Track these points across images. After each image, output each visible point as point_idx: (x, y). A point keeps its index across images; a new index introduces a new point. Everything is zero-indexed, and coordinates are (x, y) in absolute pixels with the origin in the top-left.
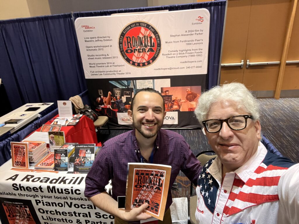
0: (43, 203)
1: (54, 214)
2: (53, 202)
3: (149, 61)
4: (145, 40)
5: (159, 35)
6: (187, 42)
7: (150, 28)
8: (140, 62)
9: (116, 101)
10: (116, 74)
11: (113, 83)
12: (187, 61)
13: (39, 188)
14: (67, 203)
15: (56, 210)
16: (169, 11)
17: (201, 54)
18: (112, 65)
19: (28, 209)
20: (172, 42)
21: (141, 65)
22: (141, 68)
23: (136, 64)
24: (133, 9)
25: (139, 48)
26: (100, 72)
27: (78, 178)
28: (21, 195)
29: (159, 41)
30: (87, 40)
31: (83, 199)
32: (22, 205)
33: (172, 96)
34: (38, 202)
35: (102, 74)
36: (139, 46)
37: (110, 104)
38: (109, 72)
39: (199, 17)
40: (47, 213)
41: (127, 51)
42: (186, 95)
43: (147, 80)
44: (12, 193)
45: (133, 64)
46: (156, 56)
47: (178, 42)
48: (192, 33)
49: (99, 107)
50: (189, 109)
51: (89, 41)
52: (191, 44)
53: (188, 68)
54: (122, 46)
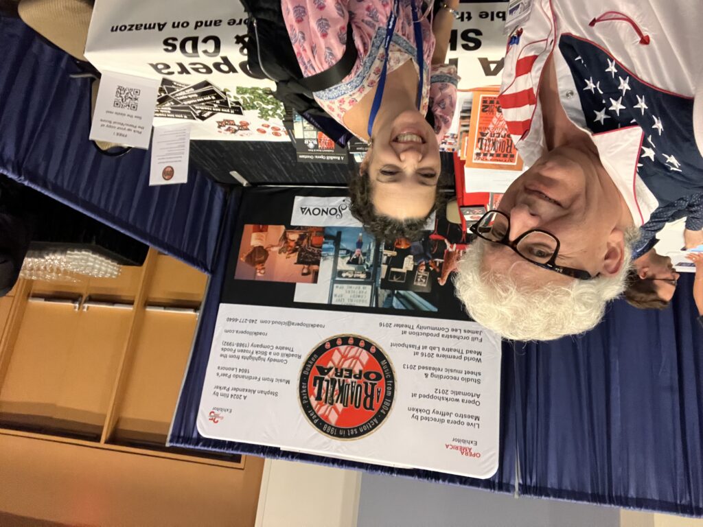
3: (332, 347)
5: (299, 400)
6: (247, 374)
8: (352, 348)
9: (429, 259)
10: (415, 327)
11: (426, 306)
12: (254, 335)
16: (279, 448)
17: (224, 347)
18: (421, 351)
20: (277, 380)
21: (351, 341)
22: (354, 333)
23: (362, 344)
26: (455, 337)
28: (462, 17)
29: (303, 387)
30: (471, 421)
33: (296, 261)
35: (453, 330)
36: (349, 385)
38: (432, 335)
39: (217, 422)
41: (377, 377)
42: (267, 261)
43: (343, 304)
44: (492, 19)
45: (368, 346)
47: (264, 379)
48: (234, 392)
50: (267, 231)
51: (469, 417)
52: (240, 370)
53: (253, 321)
54: (386, 390)
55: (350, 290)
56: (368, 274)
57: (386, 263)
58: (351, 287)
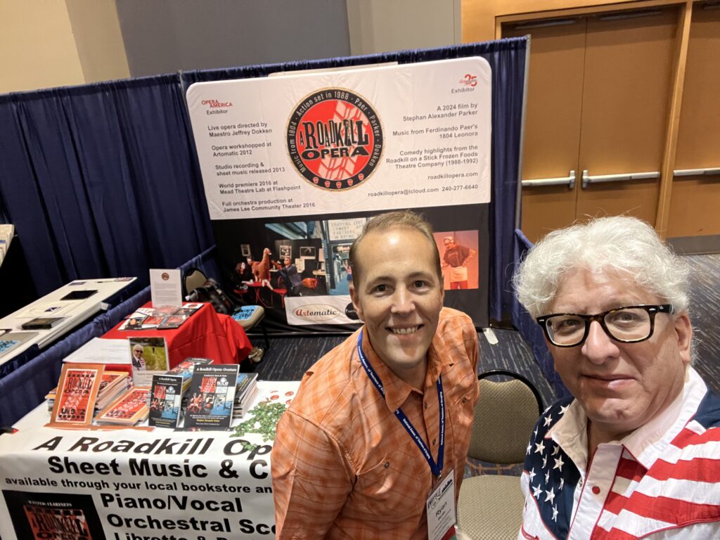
0: (119, 500)
1: (145, 526)
2: (142, 498)
3: (357, 176)
4: (346, 129)
5: (379, 118)
6: (442, 133)
7: (358, 103)
8: (337, 178)
9: (283, 271)
10: (282, 207)
11: (275, 228)
12: (442, 175)
13: (111, 465)
14: (175, 498)
15: (149, 517)
16: (399, 63)
17: (475, 157)
18: (272, 186)
19: (82, 518)
20: (407, 133)
21: (339, 184)
22: (338, 193)
23: (328, 184)
24: (318, 61)
25: (332, 147)
26: (245, 203)
27: (199, 441)
28: (68, 483)
29: (378, 131)
30: (216, 132)
31: (212, 487)
32: (69, 508)
34: (106, 499)
35: (248, 209)
36: (332, 142)
37: (267, 278)
38: (266, 202)
39: (466, 77)
40: (129, 525)
41: (307, 155)
42: (445, 252)
43: (354, 219)
44: (47, 480)
45: (321, 183)
46: (372, 165)
47: (422, 131)
48: (453, 111)
49: (243, 285)
50: (452, 284)
51: (218, 135)
52: (451, 136)
53: (447, 189)
54: (295, 144)
55: (350, 234)
56: (336, 251)
57: (320, 263)
58: (350, 236)
